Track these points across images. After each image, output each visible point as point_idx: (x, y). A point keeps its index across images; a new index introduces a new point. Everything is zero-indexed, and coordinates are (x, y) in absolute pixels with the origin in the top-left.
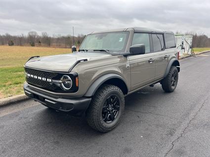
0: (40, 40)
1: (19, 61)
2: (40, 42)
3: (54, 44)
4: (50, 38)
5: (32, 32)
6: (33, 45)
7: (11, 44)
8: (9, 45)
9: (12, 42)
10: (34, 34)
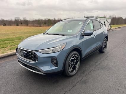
0: (22, 22)
1: (8, 35)
2: (22, 23)
3: (30, 24)
4: (28, 21)
5: (17, 17)
6: (17, 25)
7: (5, 25)
8: (3, 26)
9: (5, 23)
10: (18, 18)
